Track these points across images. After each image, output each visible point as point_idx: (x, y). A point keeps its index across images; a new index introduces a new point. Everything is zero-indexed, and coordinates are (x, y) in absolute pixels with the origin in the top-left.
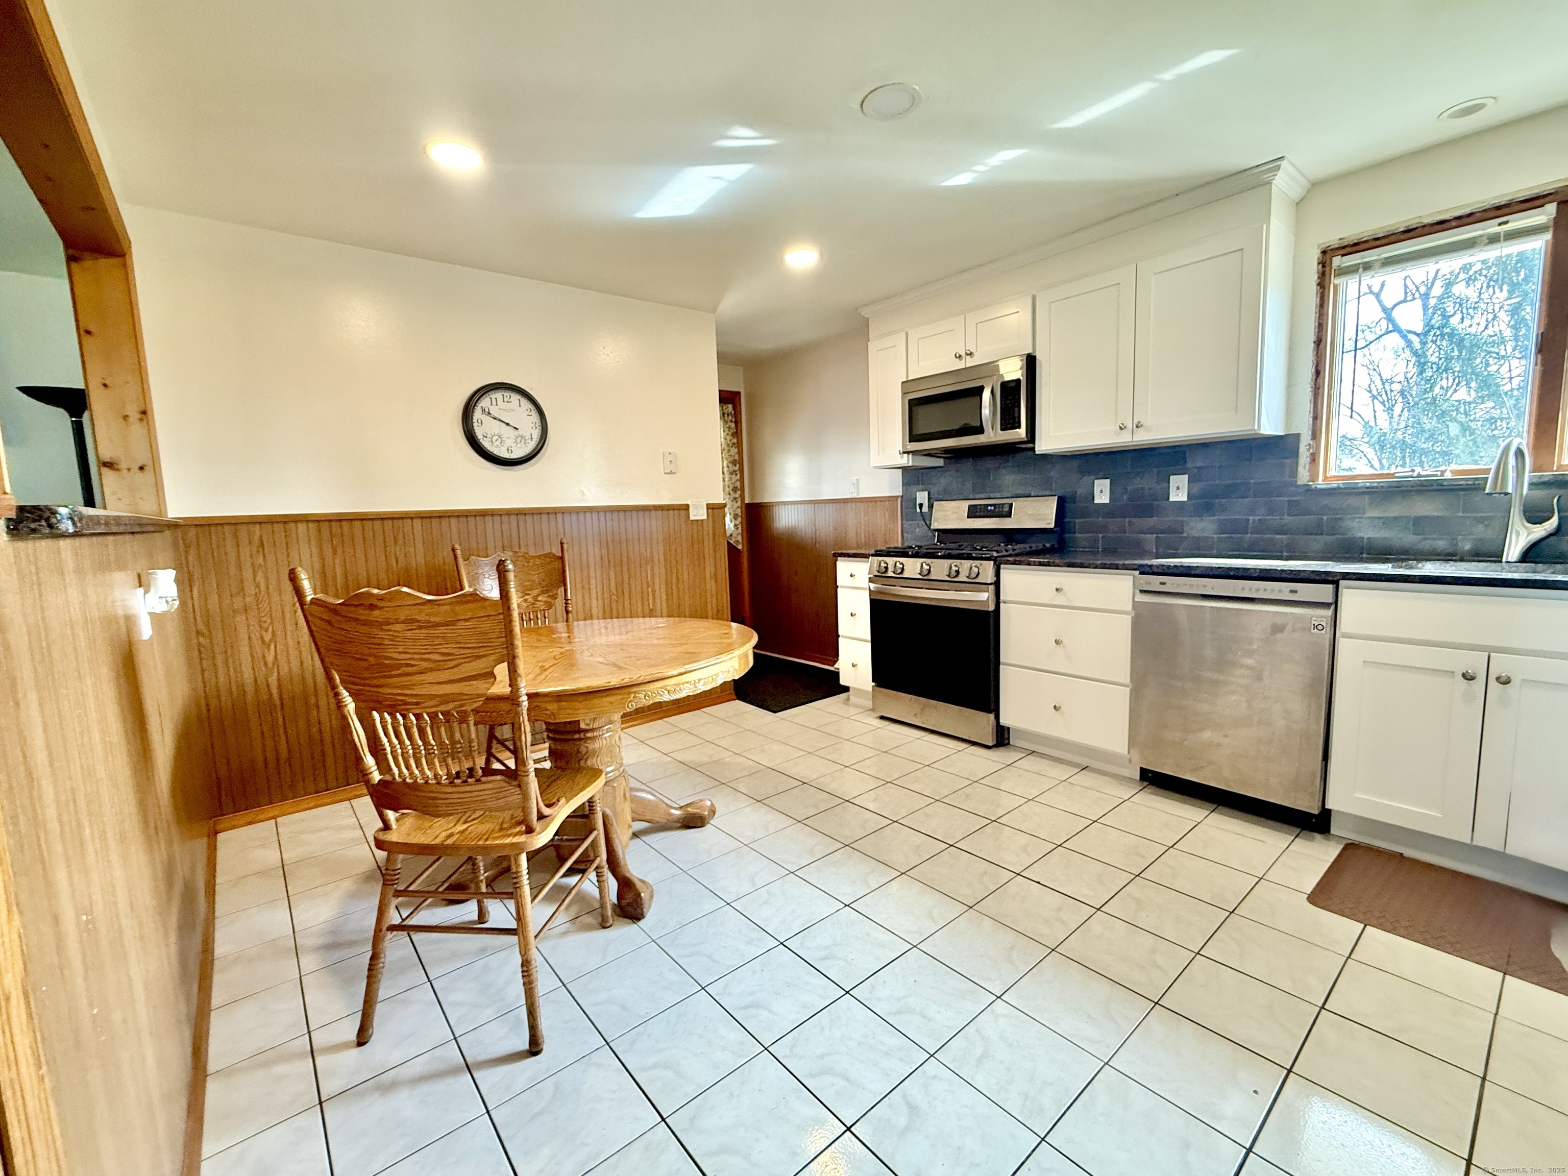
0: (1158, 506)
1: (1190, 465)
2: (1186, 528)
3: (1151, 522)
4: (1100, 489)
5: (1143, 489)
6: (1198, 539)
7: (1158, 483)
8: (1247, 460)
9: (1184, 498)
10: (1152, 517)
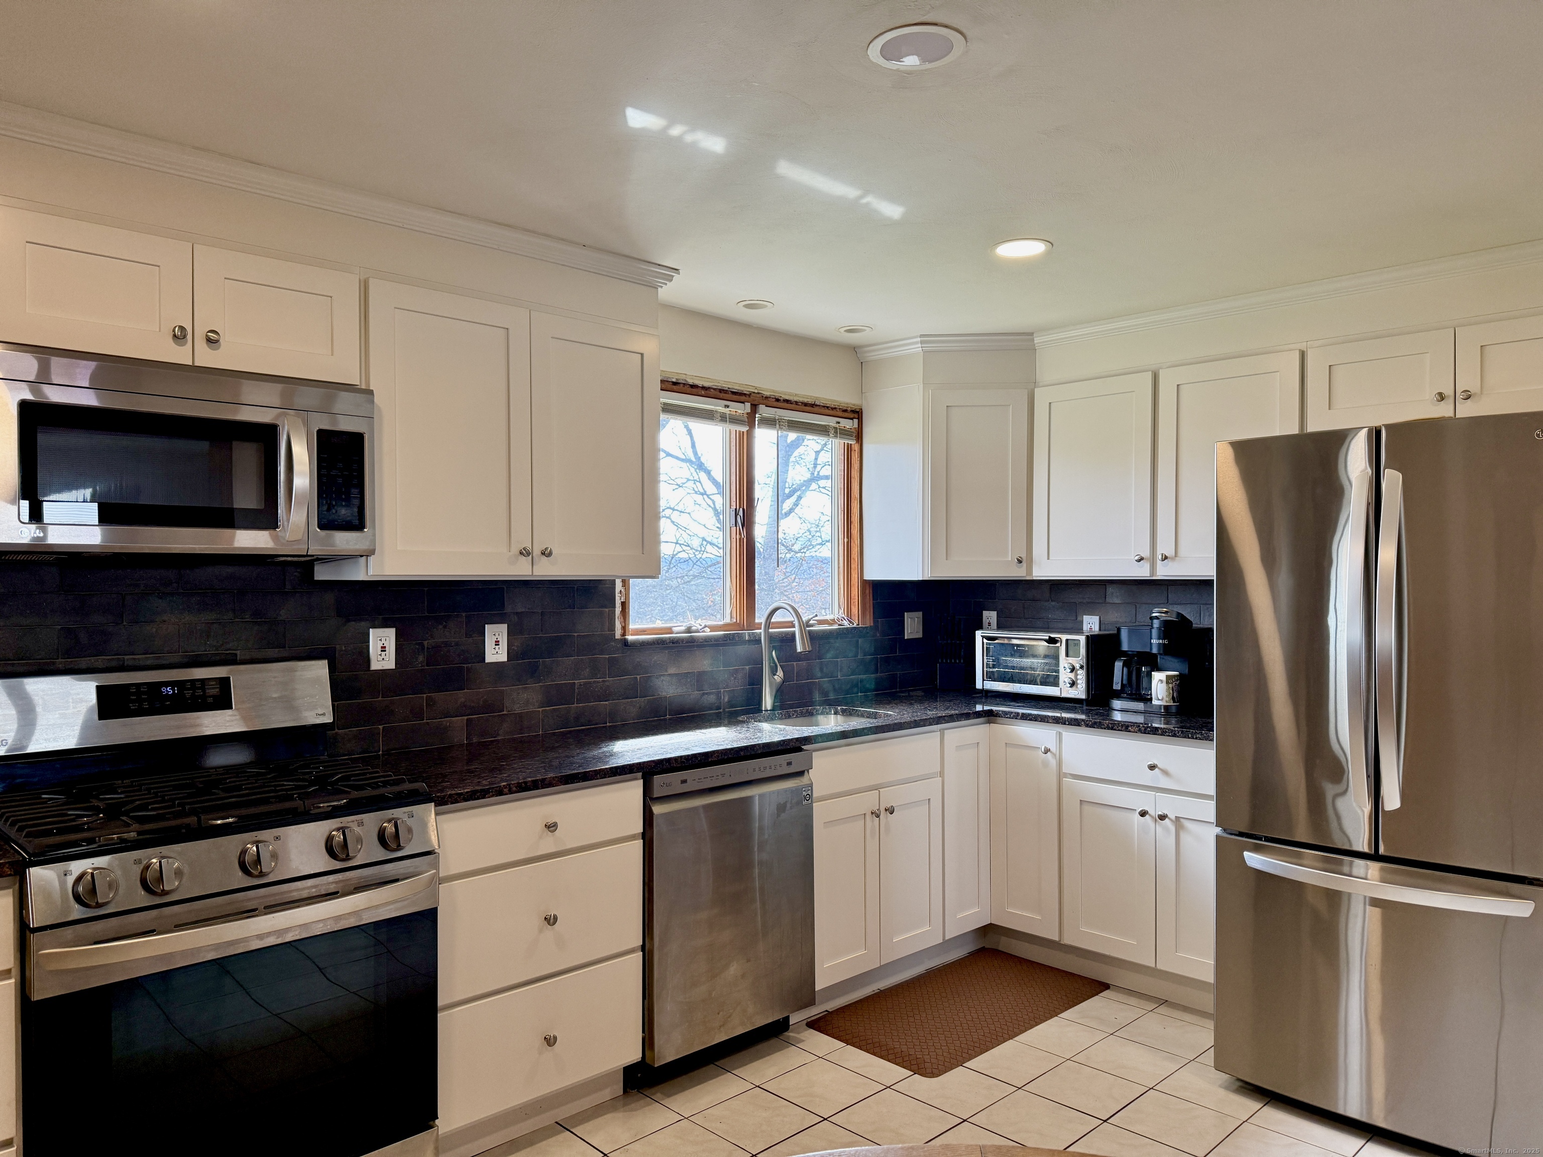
0: (468, 669)
1: (508, 609)
2: (507, 703)
3: (462, 696)
4: (380, 644)
5: (447, 644)
6: (520, 716)
7: (468, 635)
8: (570, 607)
9: (502, 657)
10: (461, 688)
